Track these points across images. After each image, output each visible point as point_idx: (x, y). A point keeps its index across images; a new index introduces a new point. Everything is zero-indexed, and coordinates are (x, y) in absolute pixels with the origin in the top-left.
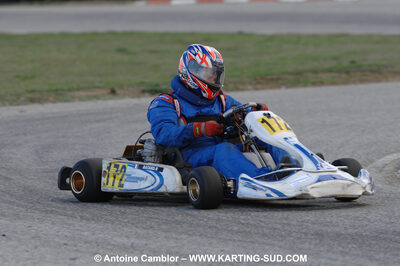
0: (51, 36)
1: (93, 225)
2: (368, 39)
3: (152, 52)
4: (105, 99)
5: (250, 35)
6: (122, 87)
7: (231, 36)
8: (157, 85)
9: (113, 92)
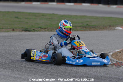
4: (11, 32)
6: (16, 29)
8: (27, 28)
9: (13, 30)
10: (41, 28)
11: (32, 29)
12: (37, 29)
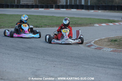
0: (15, 15)
1: (26, 53)
2: (78, 18)
3: (35, 19)
5: (55, 16)
7: (51, 16)
10: (46, 25)
11: (40, 26)
12: (43, 26)
